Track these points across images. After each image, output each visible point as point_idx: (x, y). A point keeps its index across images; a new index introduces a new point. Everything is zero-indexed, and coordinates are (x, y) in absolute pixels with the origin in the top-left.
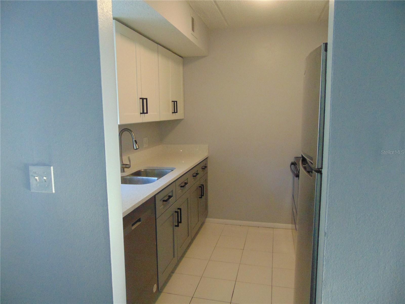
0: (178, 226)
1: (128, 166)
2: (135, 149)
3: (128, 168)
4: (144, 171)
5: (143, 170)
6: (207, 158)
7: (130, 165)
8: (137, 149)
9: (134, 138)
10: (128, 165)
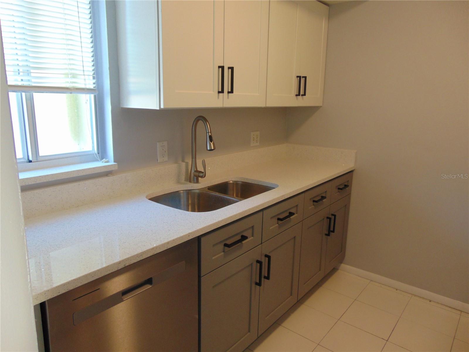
0: (259, 284)
1: (201, 175)
2: (208, 149)
3: (202, 177)
4: (233, 183)
5: (231, 182)
6: (352, 172)
7: (204, 173)
8: (211, 150)
9: (209, 132)
10: (203, 173)
